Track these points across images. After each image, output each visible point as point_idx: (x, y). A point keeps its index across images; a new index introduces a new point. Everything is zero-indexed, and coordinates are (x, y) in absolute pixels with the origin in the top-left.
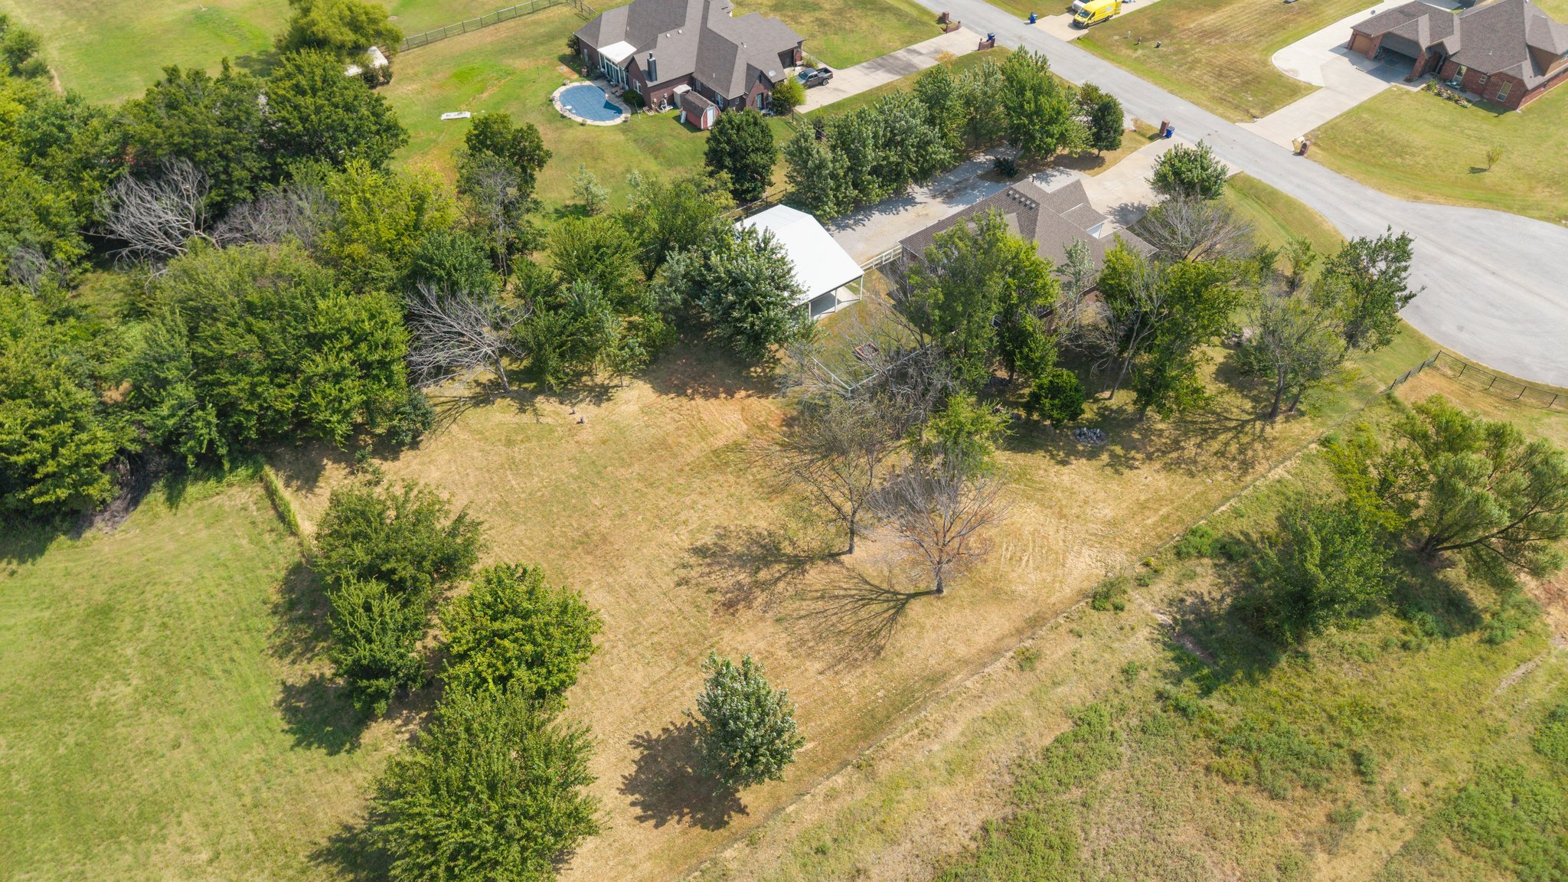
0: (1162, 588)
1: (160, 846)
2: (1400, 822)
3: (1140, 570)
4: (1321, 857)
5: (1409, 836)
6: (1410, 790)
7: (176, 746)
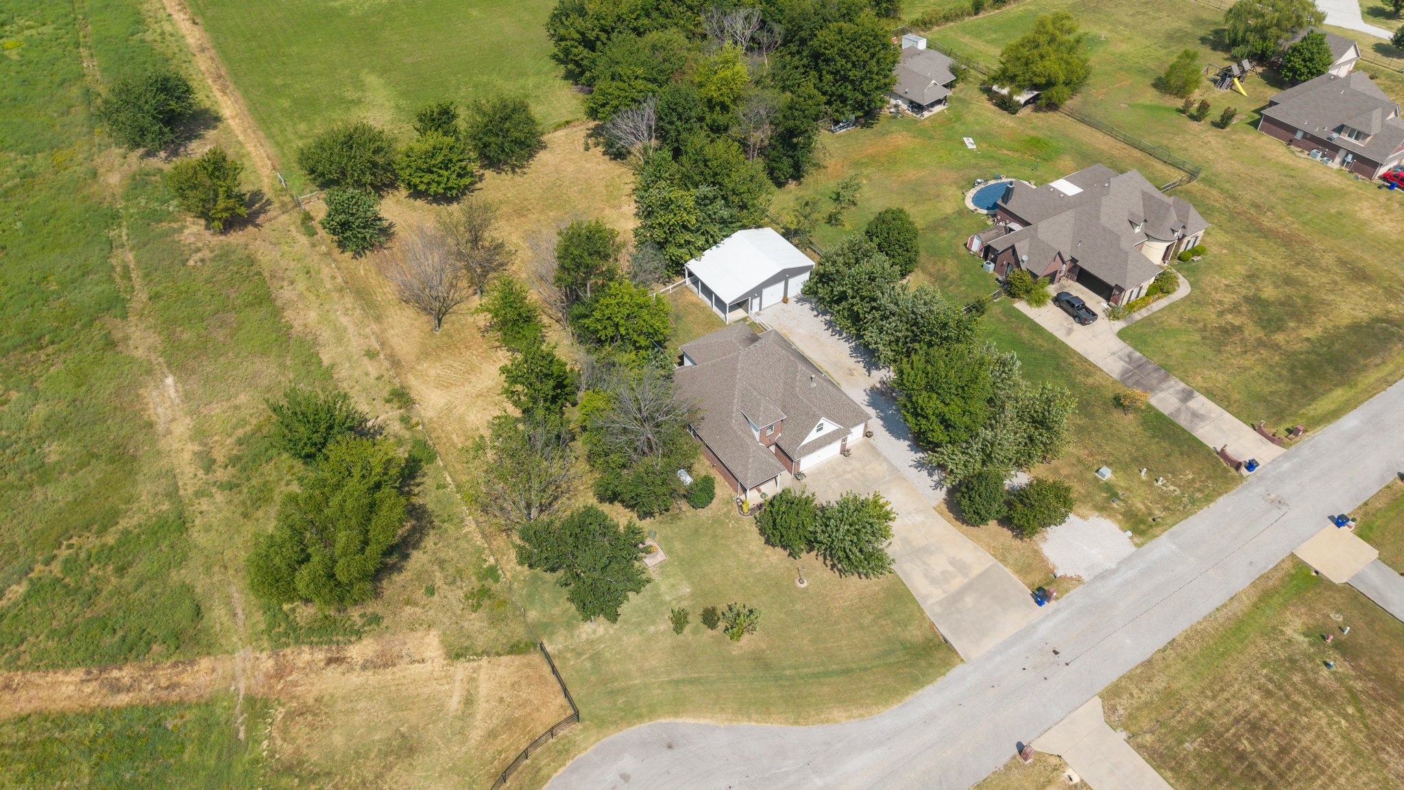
0: (396, 427)
2: (190, 491)
3: (414, 420)
4: (197, 448)
5: (181, 492)
6: (204, 504)
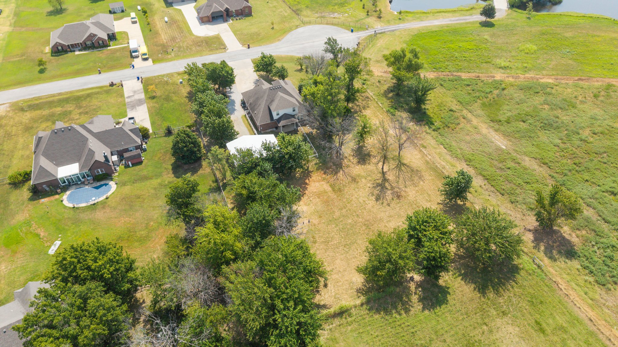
1: (482, 341)
7: (445, 341)
